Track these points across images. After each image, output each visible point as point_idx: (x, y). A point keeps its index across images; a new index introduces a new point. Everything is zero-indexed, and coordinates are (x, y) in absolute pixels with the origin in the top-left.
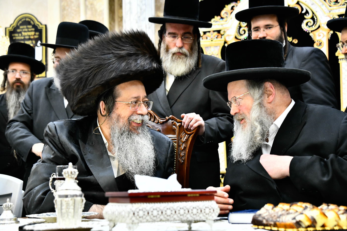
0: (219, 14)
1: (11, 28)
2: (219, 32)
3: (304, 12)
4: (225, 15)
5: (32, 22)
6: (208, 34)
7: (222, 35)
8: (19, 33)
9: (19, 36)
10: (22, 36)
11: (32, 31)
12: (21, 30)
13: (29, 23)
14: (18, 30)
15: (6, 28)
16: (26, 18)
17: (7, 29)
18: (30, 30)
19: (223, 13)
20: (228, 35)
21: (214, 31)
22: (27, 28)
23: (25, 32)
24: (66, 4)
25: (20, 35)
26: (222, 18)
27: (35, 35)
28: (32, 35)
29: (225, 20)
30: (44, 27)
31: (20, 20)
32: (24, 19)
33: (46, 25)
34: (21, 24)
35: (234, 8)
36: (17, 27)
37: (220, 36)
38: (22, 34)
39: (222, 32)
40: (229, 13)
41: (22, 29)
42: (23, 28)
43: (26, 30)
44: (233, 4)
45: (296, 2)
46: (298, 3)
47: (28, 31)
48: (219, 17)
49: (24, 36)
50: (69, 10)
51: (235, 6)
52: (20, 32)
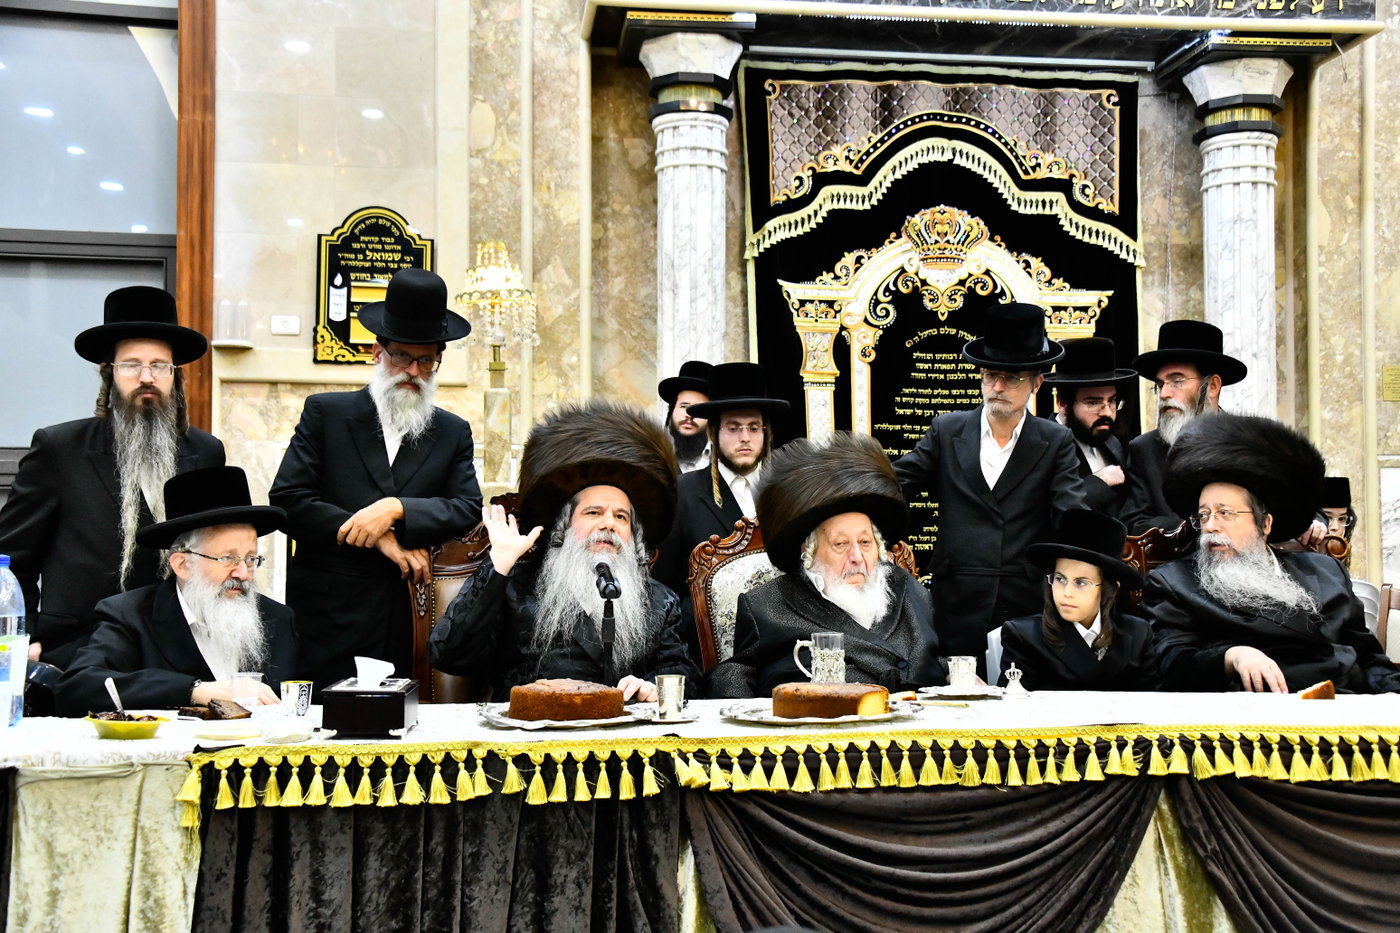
0: (831, 269)
1: (335, 238)
2: (831, 304)
3: (997, 291)
4: (844, 271)
5: (394, 229)
6: (808, 306)
7: (837, 312)
8: (356, 252)
9: (356, 259)
10: (365, 260)
11: (393, 251)
12: (364, 246)
13: (387, 232)
14: (356, 246)
15: (320, 236)
16: (378, 218)
17: (324, 239)
18: (387, 247)
19: (838, 267)
20: (849, 315)
21: (821, 302)
22: (380, 242)
23: (373, 250)
24: (480, 198)
25: (361, 257)
26: (837, 278)
27: (402, 260)
28: (393, 261)
29: (843, 281)
30: (429, 244)
31: (363, 221)
32: (374, 220)
33: (432, 241)
34: (363, 232)
35: (863, 261)
36: (353, 237)
37: (833, 312)
38: (365, 256)
39: (836, 307)
40: (852, 271)
41: (366, 243)
42: (372, 242)
43: (380, 247)
44: (862, 253)
45: (983, 270)
46: (987, 272)
47: (384, 250)
48: (832, 275)
49: (371, 260)
50: (491, 212)
51: (866, 257)
52: (362, 251)
